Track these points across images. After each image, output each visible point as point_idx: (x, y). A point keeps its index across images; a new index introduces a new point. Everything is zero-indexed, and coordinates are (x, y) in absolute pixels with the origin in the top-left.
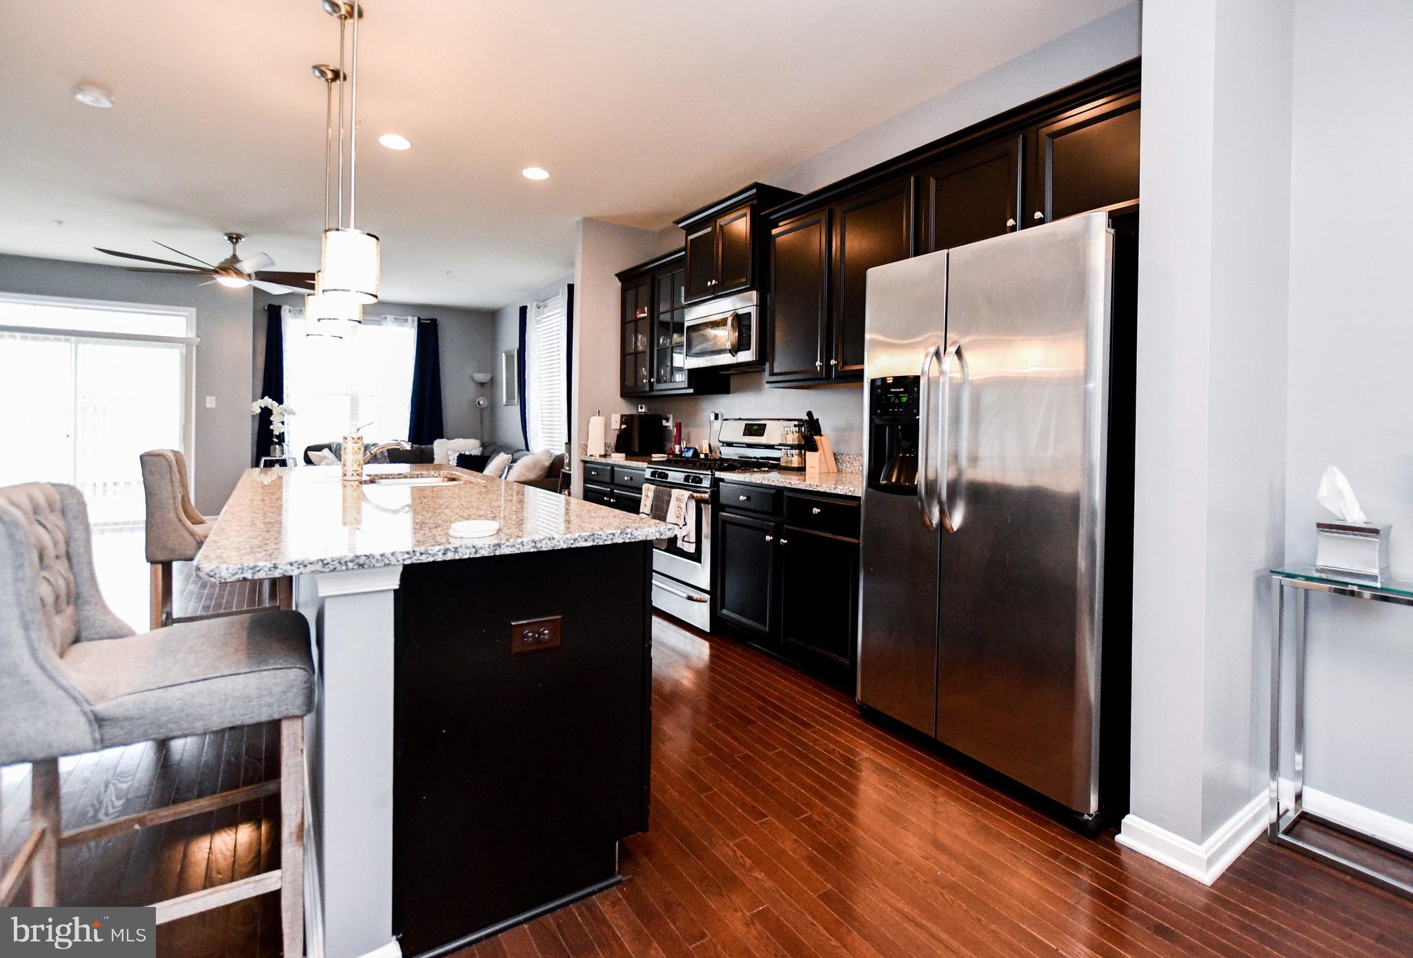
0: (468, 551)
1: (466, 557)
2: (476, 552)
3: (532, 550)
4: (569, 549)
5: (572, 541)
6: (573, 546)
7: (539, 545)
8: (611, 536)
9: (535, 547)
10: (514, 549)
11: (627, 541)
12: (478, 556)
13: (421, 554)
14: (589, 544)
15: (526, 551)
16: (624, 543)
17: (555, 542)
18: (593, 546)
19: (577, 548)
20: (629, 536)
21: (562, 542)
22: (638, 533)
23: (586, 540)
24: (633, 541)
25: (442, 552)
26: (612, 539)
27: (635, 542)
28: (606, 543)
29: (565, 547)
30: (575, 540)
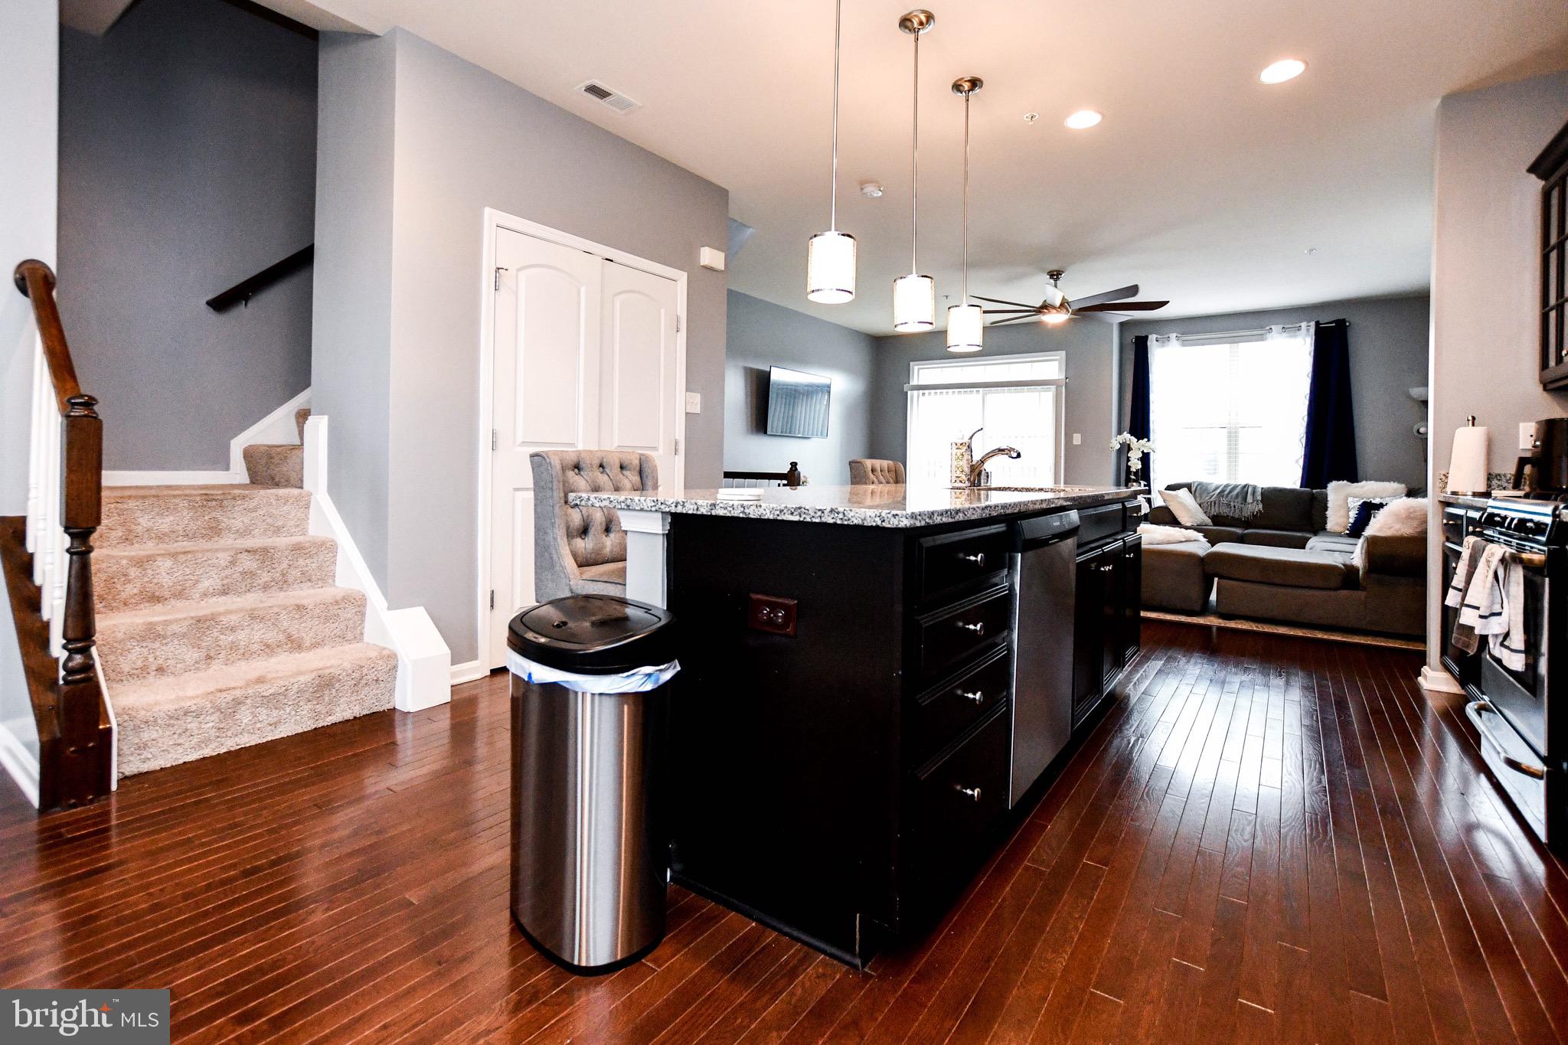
0: (692, 507)
1: (690, 512)
2: (697, 509)
3: (741, 515)
4: (775, 521)
5: (778, 512)
6: (779, 518)
7: (747, 511)
8: (819, 513)
9: (743, 512)
10: (726, 511)
11: (839, 522)
12: (699, 513)
13: (662, 504)
14: (796, 518)
15: (736, 515)
16: (835, 524)
17: (761, 510)
18: (799, 522)
19: (783, 521)
20: (841, 516)
21: (768, 511)
22: (852, 514)
23: (792, 514)
24: (846, 523)
25: (674, 504)
26: (821, 517)
27: (848, 525)
28: (814, 520)
29: (771, 517)
30: (781, 511)
